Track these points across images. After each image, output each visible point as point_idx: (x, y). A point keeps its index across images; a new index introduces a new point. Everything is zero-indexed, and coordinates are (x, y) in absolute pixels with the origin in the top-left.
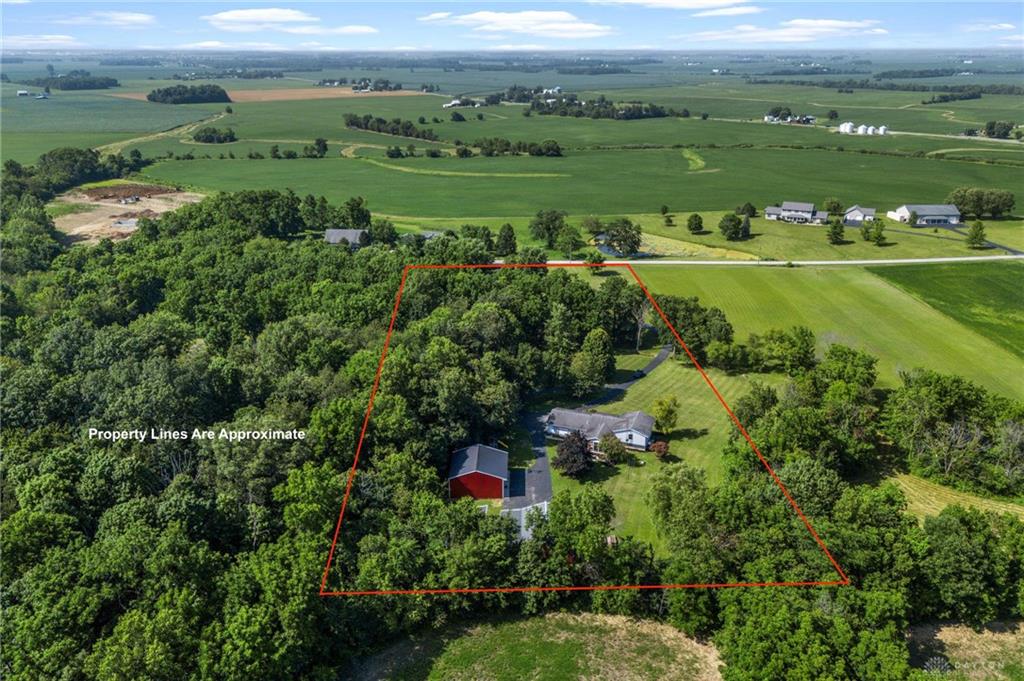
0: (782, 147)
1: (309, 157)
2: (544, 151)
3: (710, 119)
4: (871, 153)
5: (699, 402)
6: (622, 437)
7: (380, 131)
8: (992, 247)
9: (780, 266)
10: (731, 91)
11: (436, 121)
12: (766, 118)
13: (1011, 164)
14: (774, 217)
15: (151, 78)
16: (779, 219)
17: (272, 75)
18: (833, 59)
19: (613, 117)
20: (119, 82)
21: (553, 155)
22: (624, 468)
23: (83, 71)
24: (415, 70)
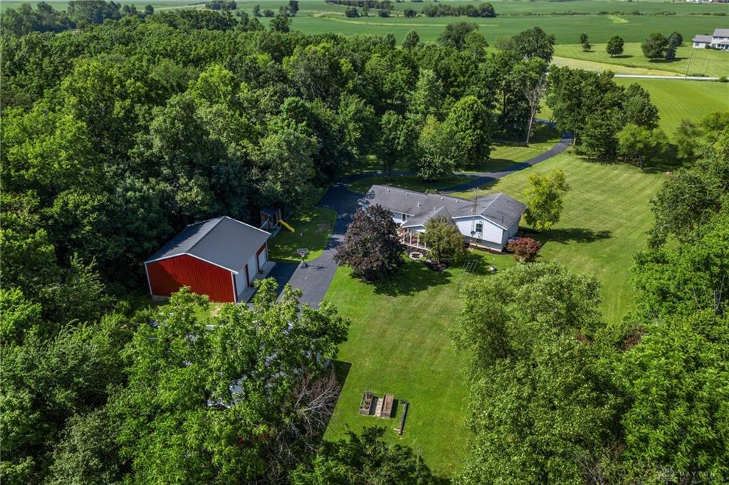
0: (704, 14)
2: (479, 12)
5: (600, 198)
6: (466, 228)
9: (712, 81)
14: (702, 46)
16: (708, 47)
21: (487, 16)
22: (459, 275)
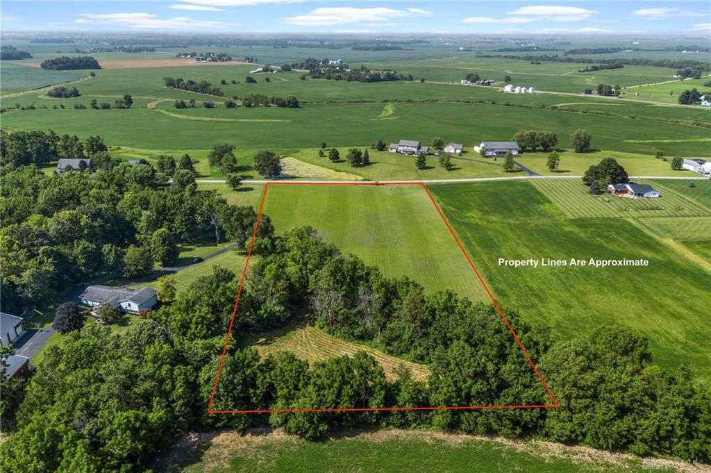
0: (457, 101)
1: (119, 108)
2: (286, 103)
3: (425, 82)
4: (512, 106)
7: (187, 89)
8: (522, 170)
9: (370, 184)
10: (461, 63)
11: (234, 82)
12: (462, 82)
13: (597, 113)
14: (394, 151)
15: (59, 52)
16: (397, 152)
17: (147, 50)
18: (548, 40)
19: (360, 81)
20: (31, 55)
21: (292, 107)
23: (11, 47)
24: (253, 47)
